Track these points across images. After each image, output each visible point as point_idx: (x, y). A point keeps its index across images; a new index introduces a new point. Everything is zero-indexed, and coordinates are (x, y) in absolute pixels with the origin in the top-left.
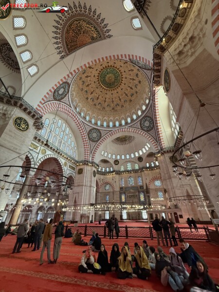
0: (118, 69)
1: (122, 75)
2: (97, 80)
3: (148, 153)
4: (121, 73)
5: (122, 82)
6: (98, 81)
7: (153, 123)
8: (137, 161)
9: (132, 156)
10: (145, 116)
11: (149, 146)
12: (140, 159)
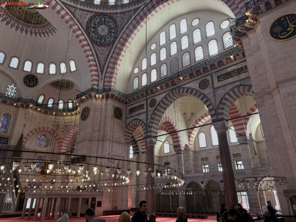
3: (59, 78)
7: (116, 38)
8: (20, 82)
9: (14, 63)
10: (111, 17)
11: (73, 68)
12: (31, 80)
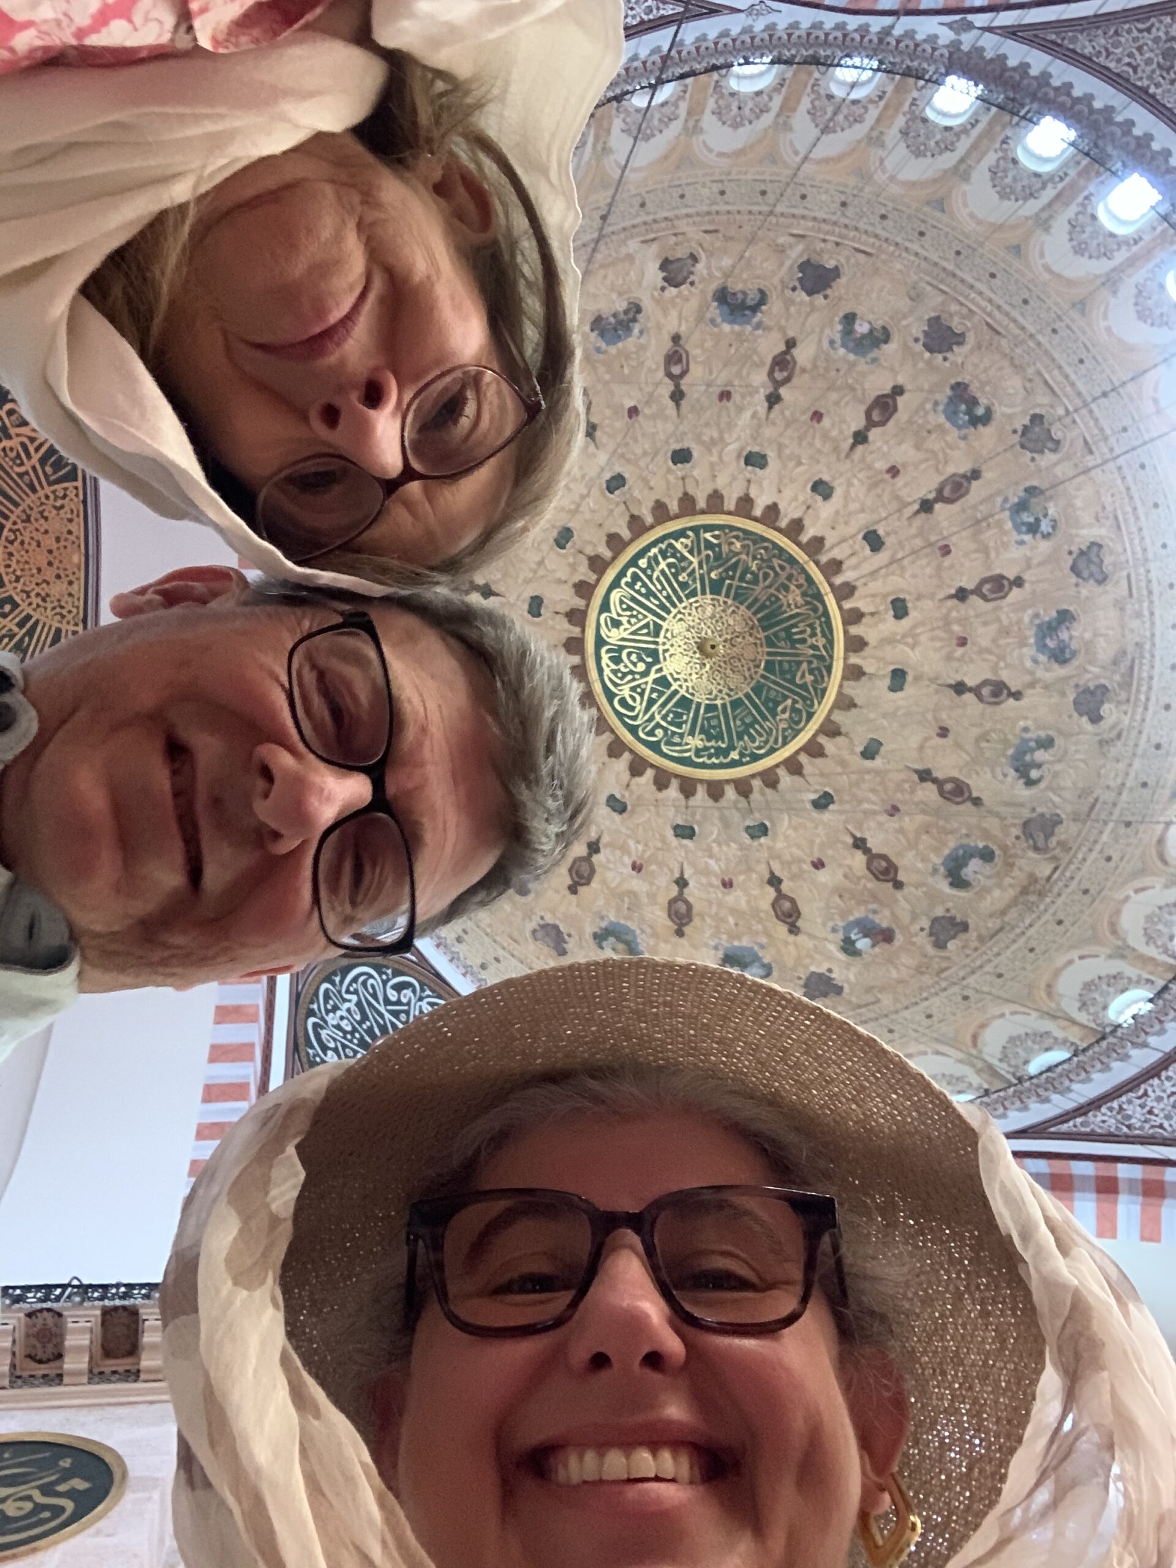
0: (637, 526)
1: (716, 501)
2: (673, 792)
4: (688, 504)
5: (789, 512)
6: (688, 788)
